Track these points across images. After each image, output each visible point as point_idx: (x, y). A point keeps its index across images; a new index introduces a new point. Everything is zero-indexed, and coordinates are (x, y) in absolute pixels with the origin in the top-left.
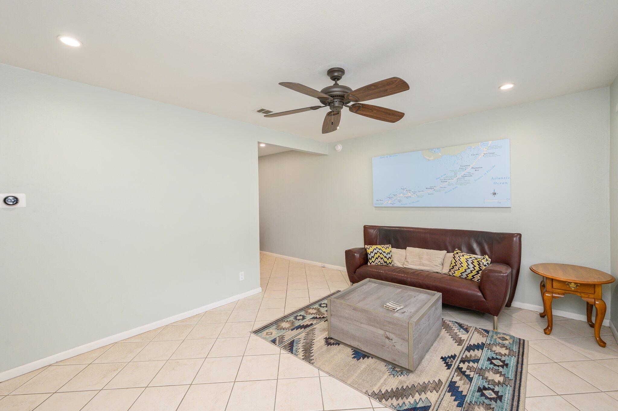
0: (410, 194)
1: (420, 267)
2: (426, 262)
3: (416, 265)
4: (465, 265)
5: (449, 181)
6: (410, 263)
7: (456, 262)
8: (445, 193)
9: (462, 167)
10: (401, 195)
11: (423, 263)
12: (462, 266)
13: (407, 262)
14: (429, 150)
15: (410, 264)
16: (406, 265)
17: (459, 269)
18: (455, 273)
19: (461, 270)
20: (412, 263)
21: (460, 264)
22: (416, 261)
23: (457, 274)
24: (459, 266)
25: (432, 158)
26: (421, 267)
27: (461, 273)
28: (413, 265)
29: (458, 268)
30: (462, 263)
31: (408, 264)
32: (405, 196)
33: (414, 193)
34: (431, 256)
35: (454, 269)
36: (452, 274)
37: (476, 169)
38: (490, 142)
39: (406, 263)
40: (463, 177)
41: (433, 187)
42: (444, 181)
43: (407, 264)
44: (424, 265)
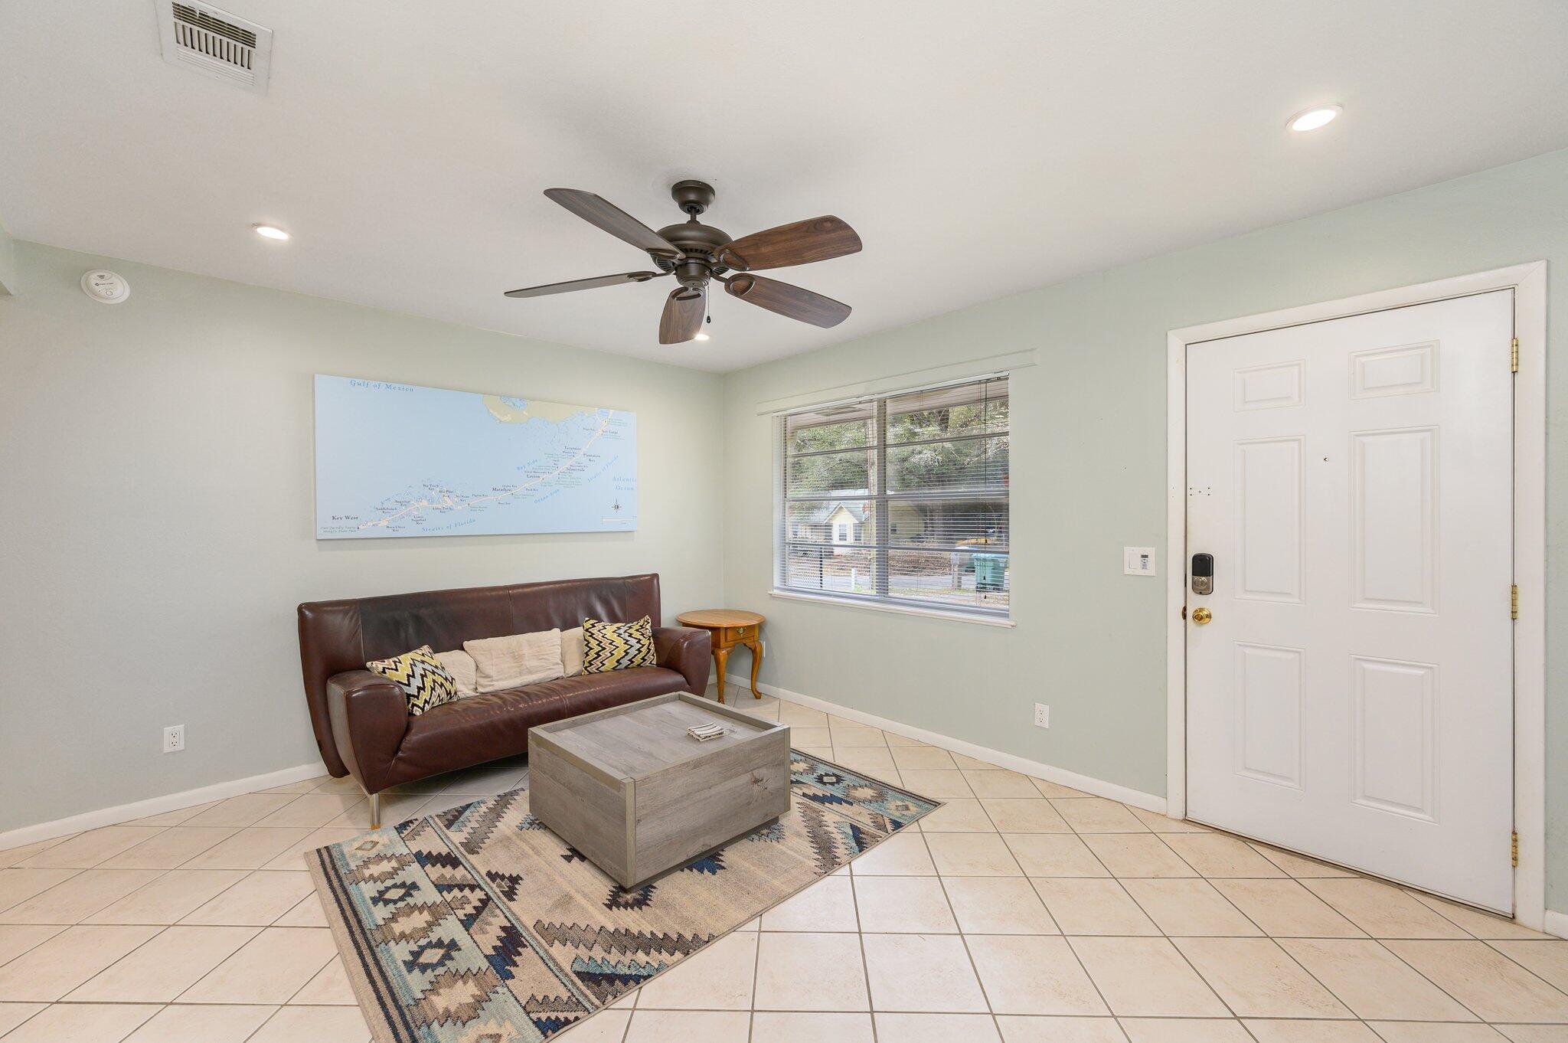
0: (449, 503)
1: (522, 678)
2: (534, 663)
3: (510, 677)
4: (619, 642)
5: (544, 476)
6: (495, 678)
7: (601, 642)
8: (536, 502)
9: (567, 451)
10: (425, 503)
11: (528, 666)
12: (617, 647)
13: (487, 677)
14: (501, 396)
15: (497, 680)
16: (483, 686)
17: (613, 655)
18: (604, 665)
19: (616, 654)
20: (499, 677)
21: (611, 644)
22: (509, 667)
23: (610, 664)
24: (611, 648)
25: (508, 418)
26: (525, 677)
27: (618, 661)
28: (506, 679)
29: (610, 652)
30: (613, 641)
31: (492, 681)
32: (435, 506)
33: (463, 498)
34: (539, 647)
35: (600, 658)
36: (597, 669)
37: (591, 457)
38: (611, 411)
39: (482, 681)
40: (571, 469)
41: (508, 488)
42: (533, 474)
43: (489, 683)
44: (530, 672)
